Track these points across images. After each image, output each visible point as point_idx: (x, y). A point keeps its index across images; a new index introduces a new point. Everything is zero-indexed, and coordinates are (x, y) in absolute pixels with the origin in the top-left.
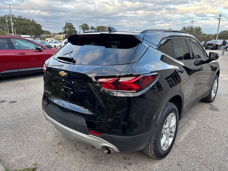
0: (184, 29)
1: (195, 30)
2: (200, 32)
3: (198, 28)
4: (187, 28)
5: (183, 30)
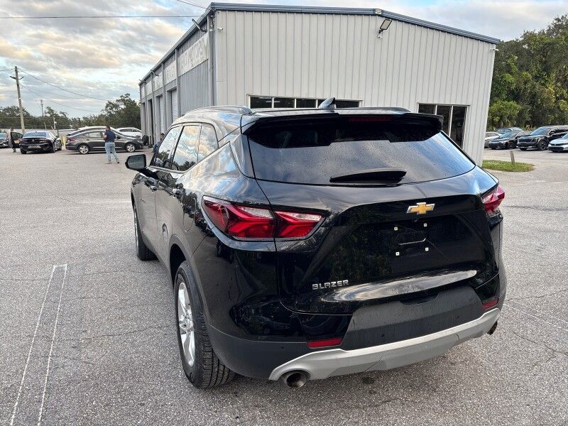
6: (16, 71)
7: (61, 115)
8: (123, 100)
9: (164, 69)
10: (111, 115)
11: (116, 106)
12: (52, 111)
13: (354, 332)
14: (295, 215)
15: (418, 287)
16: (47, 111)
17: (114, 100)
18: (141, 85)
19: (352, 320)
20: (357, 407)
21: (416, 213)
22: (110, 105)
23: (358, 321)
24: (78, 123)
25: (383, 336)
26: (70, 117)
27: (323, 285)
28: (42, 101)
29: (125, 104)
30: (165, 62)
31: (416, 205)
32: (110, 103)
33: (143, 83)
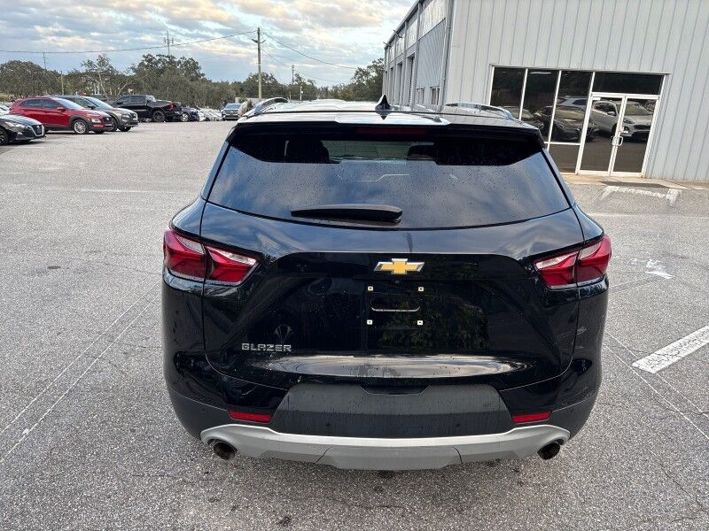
0: (150, 61)
1: (182, 66)
2: (198, 76)
3: (188, 62)
4: (158, 58)
5: (146, 63)
6: (259, 34)
7: (308, 83)
8: (375, 66)
9: (407, 28)
10: (361, 85)
11: (366, 74)
12: (300, 78)
13: (286, 412)
14: (228, 255)
15: (392, 371)
16: (295, 78)
17: (364, 67)
18: (386, 49)
19: (285, 398)
20: (344, 502)
21: (390, 272)
22: (361, 73)
23: (295, 400)
24: (326, 94)
25: (328, 425)
26: (319, 85)
27: (256, 347)
28: (293, 67)
29: (377, 71)
30: (408, 20)
31: (391, 261)
32: (360, 70)
33: (388, 47)
